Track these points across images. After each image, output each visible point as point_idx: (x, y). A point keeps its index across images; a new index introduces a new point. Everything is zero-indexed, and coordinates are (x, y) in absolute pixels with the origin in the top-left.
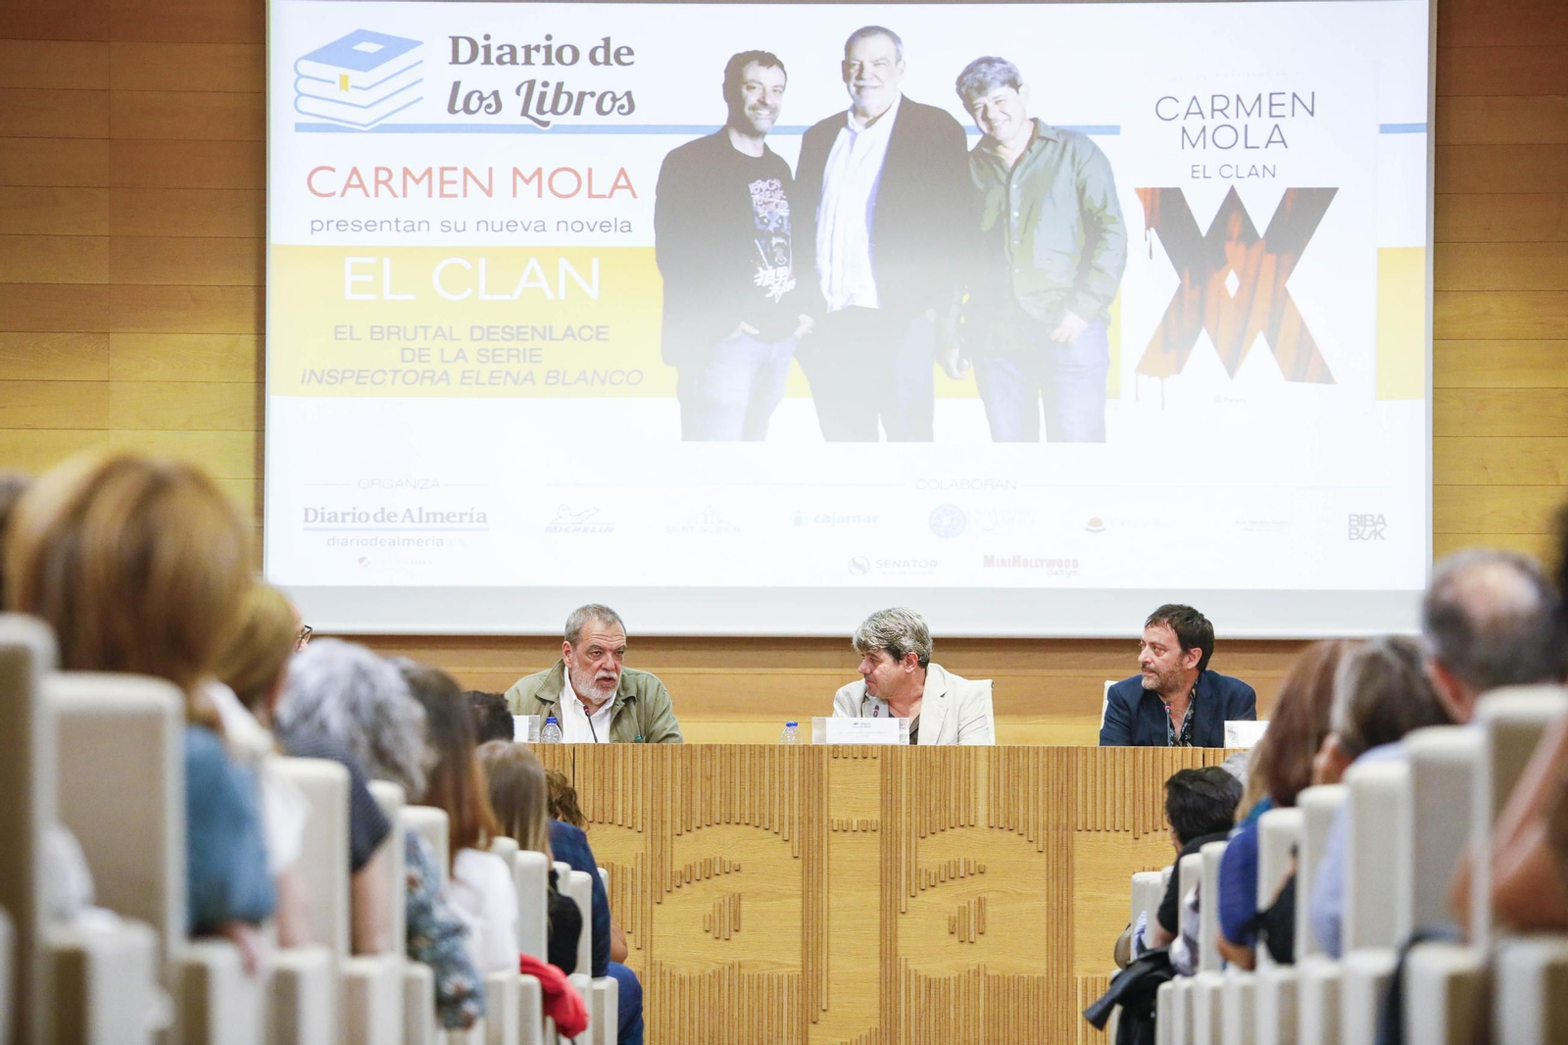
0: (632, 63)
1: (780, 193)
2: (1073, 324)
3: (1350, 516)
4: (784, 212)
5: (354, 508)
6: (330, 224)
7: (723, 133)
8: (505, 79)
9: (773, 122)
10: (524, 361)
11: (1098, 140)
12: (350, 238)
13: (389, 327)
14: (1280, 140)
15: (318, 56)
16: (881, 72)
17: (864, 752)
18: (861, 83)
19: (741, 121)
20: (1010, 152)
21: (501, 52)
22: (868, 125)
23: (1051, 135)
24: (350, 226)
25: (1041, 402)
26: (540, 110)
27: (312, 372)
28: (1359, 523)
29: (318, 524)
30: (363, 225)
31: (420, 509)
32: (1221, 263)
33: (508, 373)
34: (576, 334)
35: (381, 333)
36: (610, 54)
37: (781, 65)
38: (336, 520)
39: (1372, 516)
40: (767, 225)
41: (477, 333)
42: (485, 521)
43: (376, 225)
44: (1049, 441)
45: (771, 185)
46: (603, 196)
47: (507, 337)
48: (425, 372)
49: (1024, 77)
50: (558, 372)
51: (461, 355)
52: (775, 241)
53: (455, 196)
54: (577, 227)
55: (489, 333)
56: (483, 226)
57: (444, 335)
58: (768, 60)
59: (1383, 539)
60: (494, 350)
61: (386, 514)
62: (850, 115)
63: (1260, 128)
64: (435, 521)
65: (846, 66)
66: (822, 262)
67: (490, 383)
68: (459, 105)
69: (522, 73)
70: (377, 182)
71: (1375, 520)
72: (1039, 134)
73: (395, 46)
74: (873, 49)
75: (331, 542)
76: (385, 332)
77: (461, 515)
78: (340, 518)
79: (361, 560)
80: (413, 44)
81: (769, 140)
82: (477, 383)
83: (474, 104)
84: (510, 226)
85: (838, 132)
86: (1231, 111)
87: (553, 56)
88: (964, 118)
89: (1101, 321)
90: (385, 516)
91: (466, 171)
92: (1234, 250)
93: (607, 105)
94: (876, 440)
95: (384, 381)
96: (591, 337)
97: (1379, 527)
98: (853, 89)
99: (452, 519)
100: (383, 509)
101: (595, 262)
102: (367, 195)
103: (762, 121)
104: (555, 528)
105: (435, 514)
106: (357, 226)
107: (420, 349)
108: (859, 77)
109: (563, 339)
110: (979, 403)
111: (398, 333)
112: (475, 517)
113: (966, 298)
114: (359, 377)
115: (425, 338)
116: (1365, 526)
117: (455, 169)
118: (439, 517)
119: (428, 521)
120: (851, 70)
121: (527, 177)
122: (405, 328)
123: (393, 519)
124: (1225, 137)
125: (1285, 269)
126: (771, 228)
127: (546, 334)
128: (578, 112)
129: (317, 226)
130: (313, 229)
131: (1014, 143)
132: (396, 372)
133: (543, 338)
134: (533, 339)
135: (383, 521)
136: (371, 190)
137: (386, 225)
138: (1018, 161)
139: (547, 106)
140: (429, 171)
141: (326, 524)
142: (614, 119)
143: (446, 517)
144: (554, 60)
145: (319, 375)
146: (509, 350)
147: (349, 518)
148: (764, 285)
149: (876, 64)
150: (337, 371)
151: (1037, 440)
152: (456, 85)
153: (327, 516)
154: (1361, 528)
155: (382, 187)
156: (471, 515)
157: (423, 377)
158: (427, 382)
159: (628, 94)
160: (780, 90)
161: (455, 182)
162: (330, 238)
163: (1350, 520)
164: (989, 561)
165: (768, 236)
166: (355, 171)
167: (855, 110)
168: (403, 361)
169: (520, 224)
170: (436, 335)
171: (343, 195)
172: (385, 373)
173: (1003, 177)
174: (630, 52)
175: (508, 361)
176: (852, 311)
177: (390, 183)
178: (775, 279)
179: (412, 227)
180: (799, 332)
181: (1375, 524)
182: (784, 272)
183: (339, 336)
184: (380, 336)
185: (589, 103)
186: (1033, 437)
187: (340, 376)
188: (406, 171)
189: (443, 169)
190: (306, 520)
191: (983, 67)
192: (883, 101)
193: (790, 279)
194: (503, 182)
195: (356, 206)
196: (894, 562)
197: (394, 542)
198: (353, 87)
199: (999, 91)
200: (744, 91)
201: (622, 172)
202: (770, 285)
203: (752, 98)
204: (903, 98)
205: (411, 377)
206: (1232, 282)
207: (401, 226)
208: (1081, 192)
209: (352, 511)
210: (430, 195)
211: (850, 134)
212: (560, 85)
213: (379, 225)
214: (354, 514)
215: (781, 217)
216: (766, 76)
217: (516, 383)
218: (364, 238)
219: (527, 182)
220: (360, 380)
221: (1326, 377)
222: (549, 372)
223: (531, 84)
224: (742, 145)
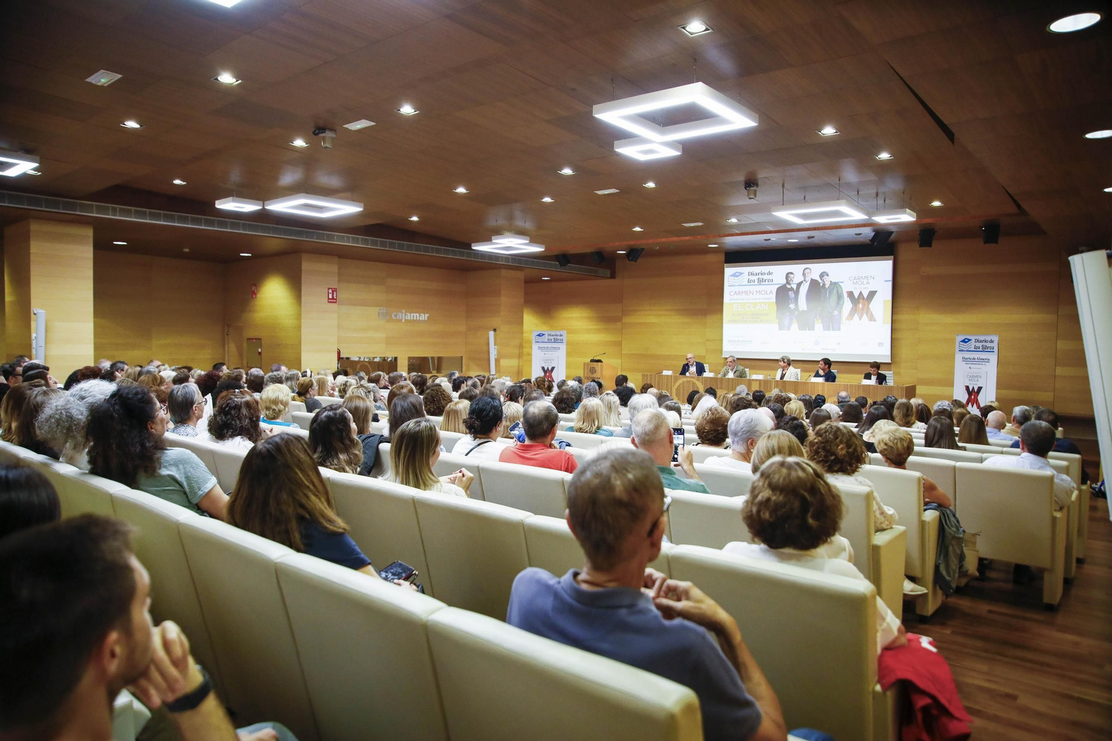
2: (836, 313)
5: (734, 340)
6: (732, 299)
7: (785, 285)
8: (755, 278)
9: (792, 282)
10: (758, 319)
11: (840, 284)
12: (735, 301)
14: (868, 283)
15: (732, 276)
17: (756, 380)
18: (805, 276)
19: (788, 283)
20: (827, 286)
22: (806, 282)
23: (833, 283)
25: (831, 325)
30: (736, 299)
31: (743, 340)
32: (859, 303)
33: (755, 320)
35: (738, 315)
36: (770, 273)
37: (794, 274)
38: (732, 341)
40: (791, 298)
41: (751, 315)
44: (832, 330)
45: (792, 292)
46: (768, 294)
47: (755, 315)
48: (745, 320)
49: (830, 274)
50: (762, 320)
51: (749, 318)
53: (749, 295)
54: (765, 299)
55: (753, 315)
56: (753, 299)
57: (747, 315)
58: (792, 273)
60: (753, 317)
62: (803, 281)
63: (865, 281)
66: (799, 303)
67: (753, 322)
68: (749, 282)
69: (757, 277)
72: (831, 283)
73: (741, 274)
81: (792, 285)
82: (751, 322)
86: (862, 279)
88: (820, 281)
89: (840, 312)
92: (861, 301)
93: (769, 281)
94: (806, 330)
95: (739, 322)
96: (767, 315)
100: (738, 340)
107: (744, 317)
109: (763, 316)
111: (741, 315)
113: (820, 308)
116: (880, 344)
119: (744, 342)
120: (804, 274)
121: (758, 292)
123: (740, 341)
124: (860, 283)
125: (869, 304)
127: (761, 315)
128: (765, 282)
130: (729, 299)
131: (827, 285)
132: (740, 320)
134: (759, 316)
136: (738, 294)
138: (828, 288)
139: (761, 281)
142: (770, 283)
143: (747, 341)
145: (732, 321)
146: (755, 317)
149: (808, 273)
151: (830, 330)
152: (749, 278)
153: (730, 341)
156: (750, 341)
158: (745, 322)
159: (772, 279)
160: (794, 278)
161: (748, 293)
162: (732, 301)
165: (791, 300)
166: (735, 292)
167: (805, 280)
169: (757, 299)
171: (733, 295)
173: (825, 290)
176: (803, 311)
177: (740, 293)
178: (792, 306)
179: (743, 299)
180: (795, 314)
183: (733, 315)
185: (767, 281)
187: (734, 321)
189: (747, 291)
190: (728, 341)
191: (823, 273)
192: (808, 279)
193: (794, 306)
194: (755, 293)
195: (736, 296)
199: (825, 277)
203: (789, 279)
204: (811, 278)
205: (742, 321)
206: (861, 306)
207: (741, 299)
208: (838, 293)
210: (745, 295)
211: (803, 284)
213: (739, 299)
215: (793, 297)
216: (792, 276)
217: (756, 322)
218: (737, 301)
221: (875, 321)
224: (788, 286)
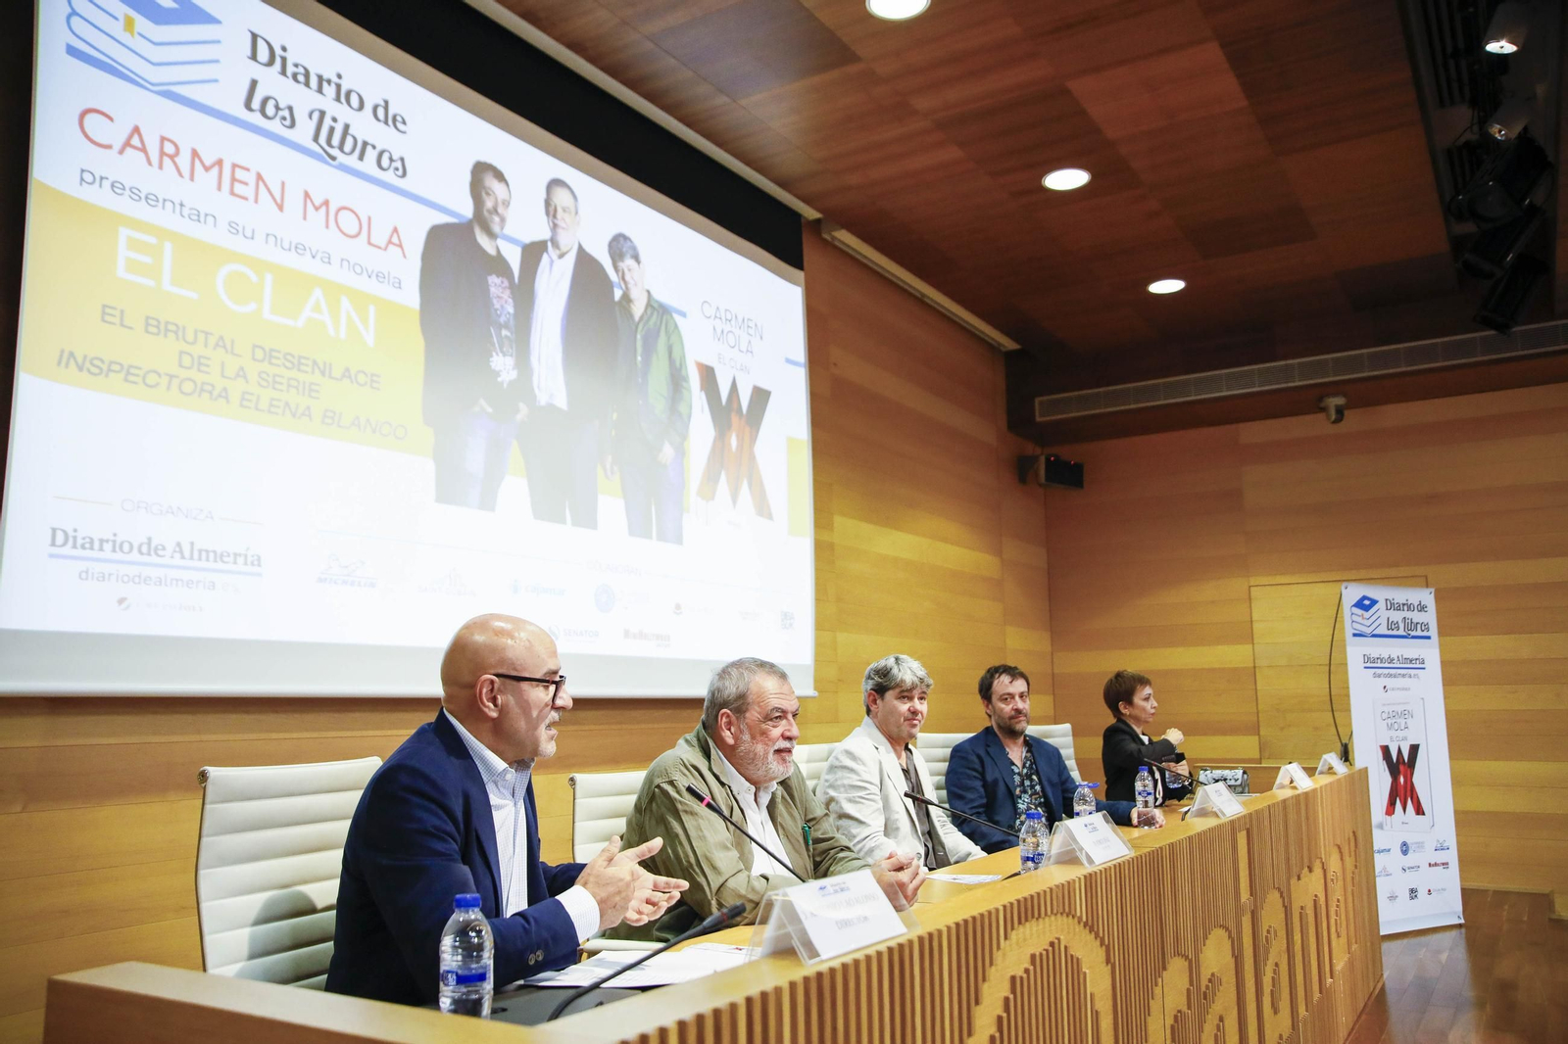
0: (404, 132)
1: (508, 292)
2: (668, 451)
3: (782, 612)
4: (511, 310)
5: (115, 535)
6: (104, 181)
7: (470, 225)
8: (304, 100)
9: (502, 229)
10: (304, 394)
11: (677, 318)
12: (123, 206)
13: (167, 323)
16: (566, 216)
18: (556, 221)
19: (481, 219)
21: (295, 70)
22: (561, 256)
23: (656, 305)
24: (127, 192)
25: (653, 508)
26: (329, 143)
27: (71, 354)
28: (785, 618)
29: (67, 550)
30: (143, 196)
31: (192, 544)
33: (287, 404)
34: (353, 377)
35: (158, 327)
36: (386, 116)
37: (508, 185)
38: (92, 548)
39: (789, 613)
40: (499, 316)
41: (259, 354)
42: (259, 565)
43: (157, 201)
44: (657, 540)
45: (502, 282)
46: (379, 248)
47: (288, 364)
48: (203, 383)
49: (642, 257)
50: (335, 413)
51: (241, 374)
52: (504, 332)
53: (246, 199)
54: (358, 270)
55: (271, 357)
56: (271, 239)
57: (224, 347)
58: (500, 176)
59: (793, 629)
60: (275, 376)
61: (153, 546)
62: (549, 244)
64: (208, 560)
65: (548, 203)
66: (534, 359)
67: (270, 412)
68: (256, 104)
70: (162, 153)
71: (790, 616)
72: (650, 302)
73: (194, 14)
74: (561, 197)
75: (84, 575)
76: (162, 327)
77: (236, 555)
78: (96, 545)
79: (121, 601)
80: (210, 19)
81: (500, 242)
82: (257, 409)
83: (270, 110)
84: (299, 248)
85: (541, 256)
86: (733, 322)
87: (343, 96)
88: (612, 274)
89: (681, 452)
90: (151, 548)
91: (259, 177)
92: (735, 419)
93: (385, 162)
95: (158, 384)
96: (366, 384)
97: (792, 620)
98: (551, 224)
99: (225, 559)
100: (150, 539)
101: (372, 309)
102: (150, 163)
103: (496, 229)
104: (326, 579)
105: (207, 551)
106: (135, 194)
107: (200, 357)
108: (555, 216)
109: (341, 380)
111: (176, 333)
112: (250, 559)
113: (615, 416)
114: (128, 373)
115: (206, 346)
117: (248, 170)
118: (212, 555)
119: (200, 559)
120: (550, 208)
121: (317, 204)
122: (184, 328)
123: (160, 553)
124: (731, 339)
126: (502, 320)
127: (325, 370)
128: (361, 157)
129: (88, 177)
130: (82, 179)
131: (638, 304)
132: (171, 377)
133: (323, 373)
134: (313, 372)
135: (149, 554)
136: (155, 159)
137: (169, 205)
138: (641, 318)
139: (336, 141)
140: (220, 163)
141: (79, 552)
143: (220, 557)
144: (343, 99)
145: (80, 360)
146: (289, 379)
147: (108, 547)
148: (497, 369)
149: (564, 211)
150: (102, 361)
152: (254, 84)
153: (80, 542)
154: (785, 621)
155: (167, 161)
156: (246, 556)
157: (202, 390)
158: (206, 395)
159: (402, 160)
160: (506, 204)
161: (246, 184)
162: (102, 197)
164: (627, 634)
165: (500, 327)
166: (136, 130)
167: (552, 241)
168: (181, 366)
169: (308, 249)
170: (217, 345)
171: (121, 152)
172: (159, 375)
173: (634, 327)
174: (404, 123)
175: (288, 391)
176: (551, 408)
177: (176, 159)
178: (503, 364)
179: (198, 217)
180: (519, 417)
181: (790, 618)
182: (510, 361)
183: (107, 318)
184: (154, 330)
185: (371, 155)
187: (105, 367)
188: (195, 154)
189: (234, 166)
190: (53, 544)
191: (622, 239)
192: (568, 242)
193: (513, 369)
194: (293, 201)
196: (575, 632)
197: (160, 582)
198: (140, 34)
200: (484, 194)
201: (395, 230)
202: (501, 371)
203: (489, 204)
204: (580, 247)
205: (188, 387)
206: (734, 441)
207: (186, 211)
208: (670, 354)
209: (112, 538)
210: (219, 188)
211: (549, 259)
212: (347, 127)
213: (161, 200)
214: (114, 542)
215: (509, 313)
216: (498, 189)
217: (294, 415)
218: (143, 212)
219: (317, 209)
220: (131, 378)
222: (326, 411)
223: (322, 114)
224: (483, 240)
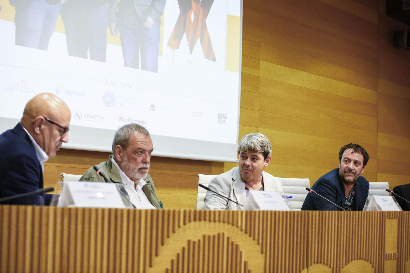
2: (150, 21)
3: (219, 113)
25: (140, 52)
28: (221, 117)
39: (223, 114)
44: (142, 69)
59: (226, 124)
71: (224, 116)
92: (194, 4)
94: (86, 58)
97: (225, 119)
110: (120, 48)
113: (118, 2)
125: (205, 15)
151: (138, 68)
154: (221, 119)
163: (219, 115)
181: (224, 118)
186: (137, 68)
196: (90, 116)
